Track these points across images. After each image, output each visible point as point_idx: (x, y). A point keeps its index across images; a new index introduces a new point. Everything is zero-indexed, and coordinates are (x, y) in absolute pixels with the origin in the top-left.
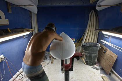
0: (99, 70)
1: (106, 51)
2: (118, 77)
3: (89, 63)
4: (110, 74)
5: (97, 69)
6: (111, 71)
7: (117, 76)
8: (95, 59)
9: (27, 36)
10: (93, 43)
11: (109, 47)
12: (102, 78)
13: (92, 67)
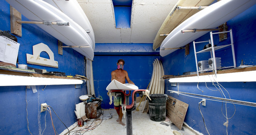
0: (170, 126)
1: (175, 102)
2: (193, 131)
3: (157, 119)
4: (183, 129)
5: (167, 125)
6: (184, 125)
7: (191, 130)
8: (163, 113)
9: (80, 87)
10: (160, 94)
11: (178, 97)
12: (174, 133)
13: (161, 123)
